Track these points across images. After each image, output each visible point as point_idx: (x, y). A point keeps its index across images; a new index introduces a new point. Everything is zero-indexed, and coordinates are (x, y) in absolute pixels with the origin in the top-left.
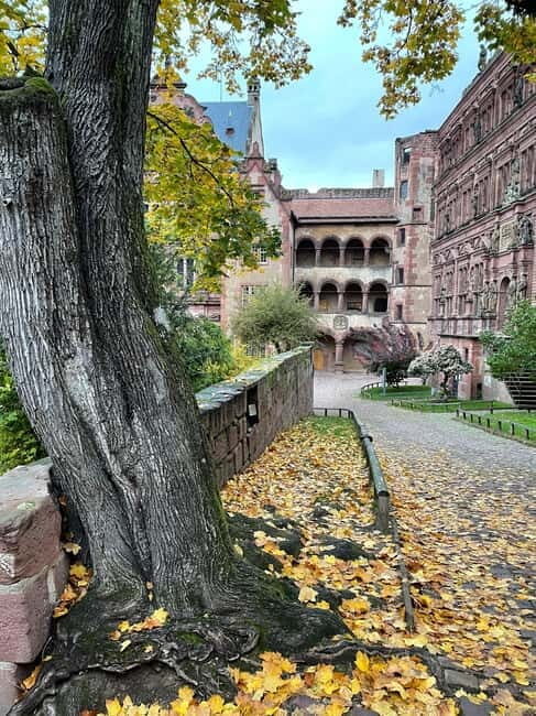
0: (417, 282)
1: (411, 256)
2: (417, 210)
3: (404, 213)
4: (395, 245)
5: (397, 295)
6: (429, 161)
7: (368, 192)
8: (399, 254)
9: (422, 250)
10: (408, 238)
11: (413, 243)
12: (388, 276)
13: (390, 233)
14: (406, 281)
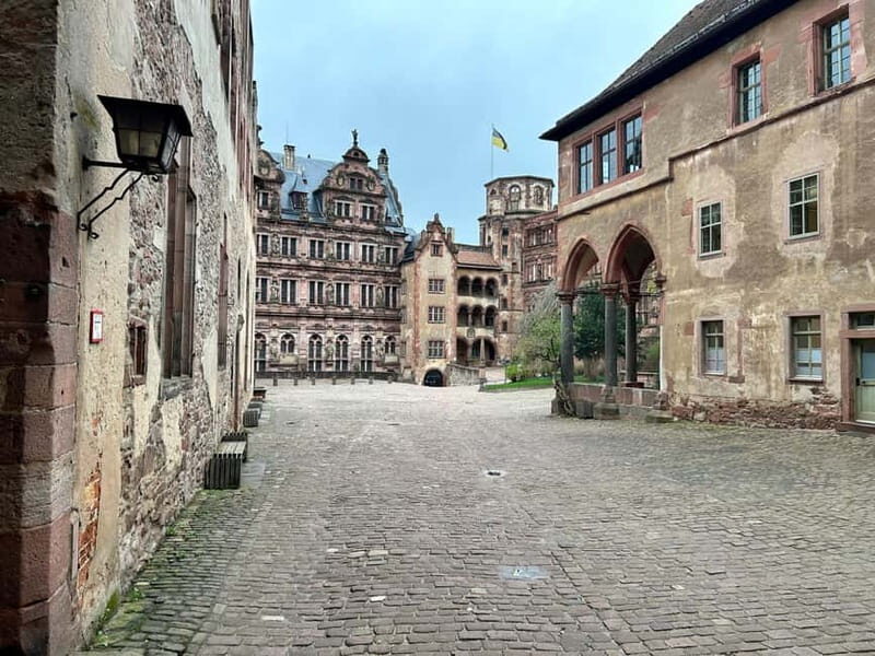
0: (516, 308)
1: (512, 292)
2: (514, 264)
3: (506, 265)
4: (500, 284)
5: (503, 315)
6: (519, 236)
7: (476, 249)
8: (504, 291)
9: (517, 289)
10: (510, 281)
11: (513, 284)
12: (496, 303)
13: (496, 276)
14: (509, 307)
